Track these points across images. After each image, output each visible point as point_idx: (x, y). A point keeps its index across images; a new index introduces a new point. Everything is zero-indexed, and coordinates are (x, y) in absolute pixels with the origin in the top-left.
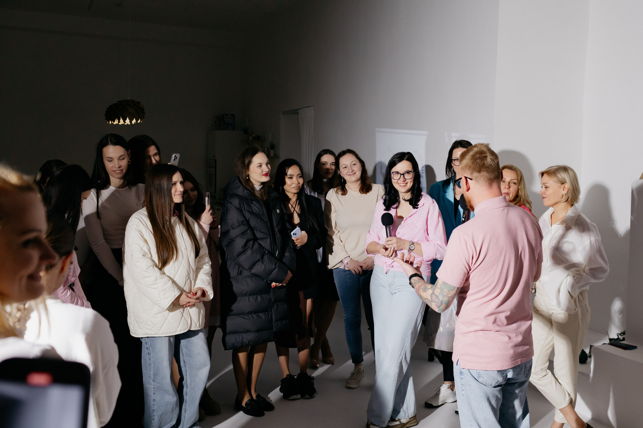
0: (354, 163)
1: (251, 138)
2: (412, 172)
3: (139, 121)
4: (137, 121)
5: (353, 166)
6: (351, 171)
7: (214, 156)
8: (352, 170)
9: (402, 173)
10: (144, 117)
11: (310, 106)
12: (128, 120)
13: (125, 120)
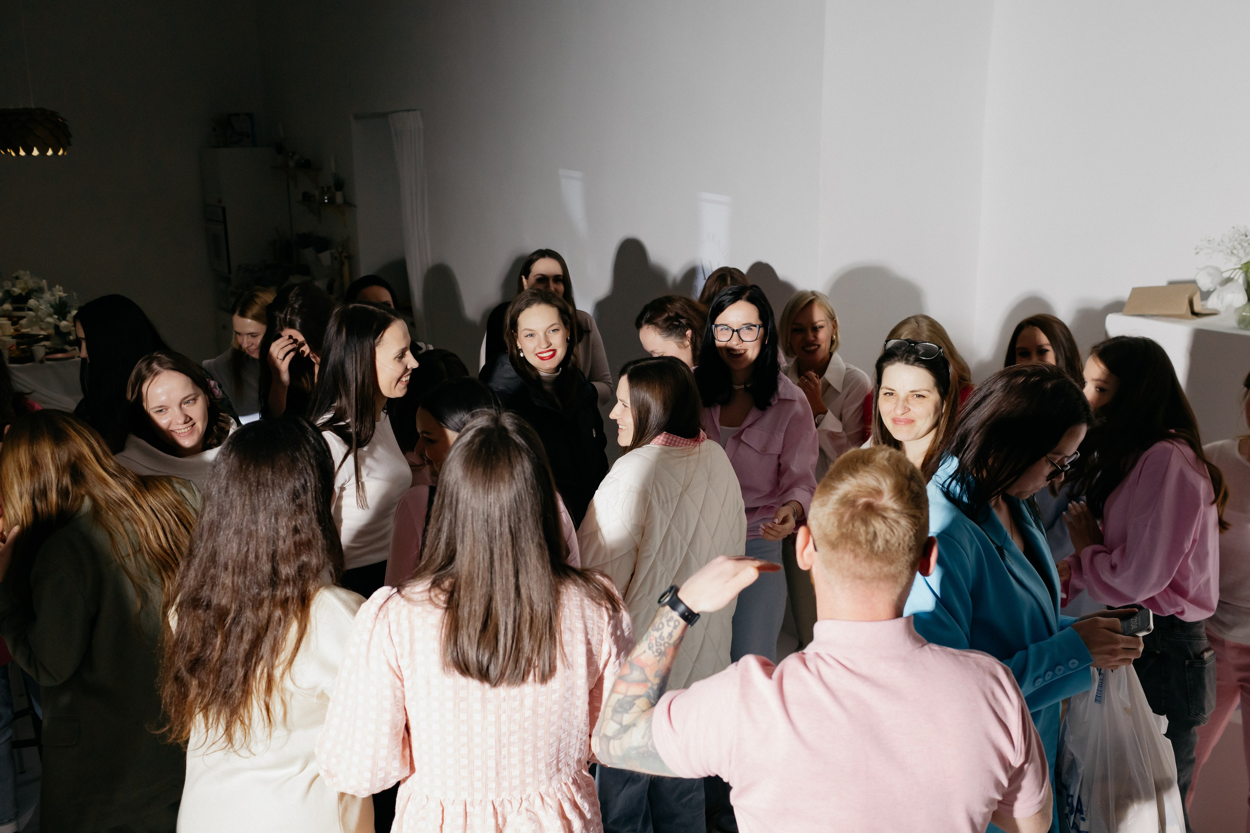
1: (292, 164)
2: (758, 326)
3: (61, 153)
4: (55, 152)
7: (220, 201)
9: (735, 329)
10: (69, 144)
11: (414, 110)
12: (35, 152)
13: (29, 151)
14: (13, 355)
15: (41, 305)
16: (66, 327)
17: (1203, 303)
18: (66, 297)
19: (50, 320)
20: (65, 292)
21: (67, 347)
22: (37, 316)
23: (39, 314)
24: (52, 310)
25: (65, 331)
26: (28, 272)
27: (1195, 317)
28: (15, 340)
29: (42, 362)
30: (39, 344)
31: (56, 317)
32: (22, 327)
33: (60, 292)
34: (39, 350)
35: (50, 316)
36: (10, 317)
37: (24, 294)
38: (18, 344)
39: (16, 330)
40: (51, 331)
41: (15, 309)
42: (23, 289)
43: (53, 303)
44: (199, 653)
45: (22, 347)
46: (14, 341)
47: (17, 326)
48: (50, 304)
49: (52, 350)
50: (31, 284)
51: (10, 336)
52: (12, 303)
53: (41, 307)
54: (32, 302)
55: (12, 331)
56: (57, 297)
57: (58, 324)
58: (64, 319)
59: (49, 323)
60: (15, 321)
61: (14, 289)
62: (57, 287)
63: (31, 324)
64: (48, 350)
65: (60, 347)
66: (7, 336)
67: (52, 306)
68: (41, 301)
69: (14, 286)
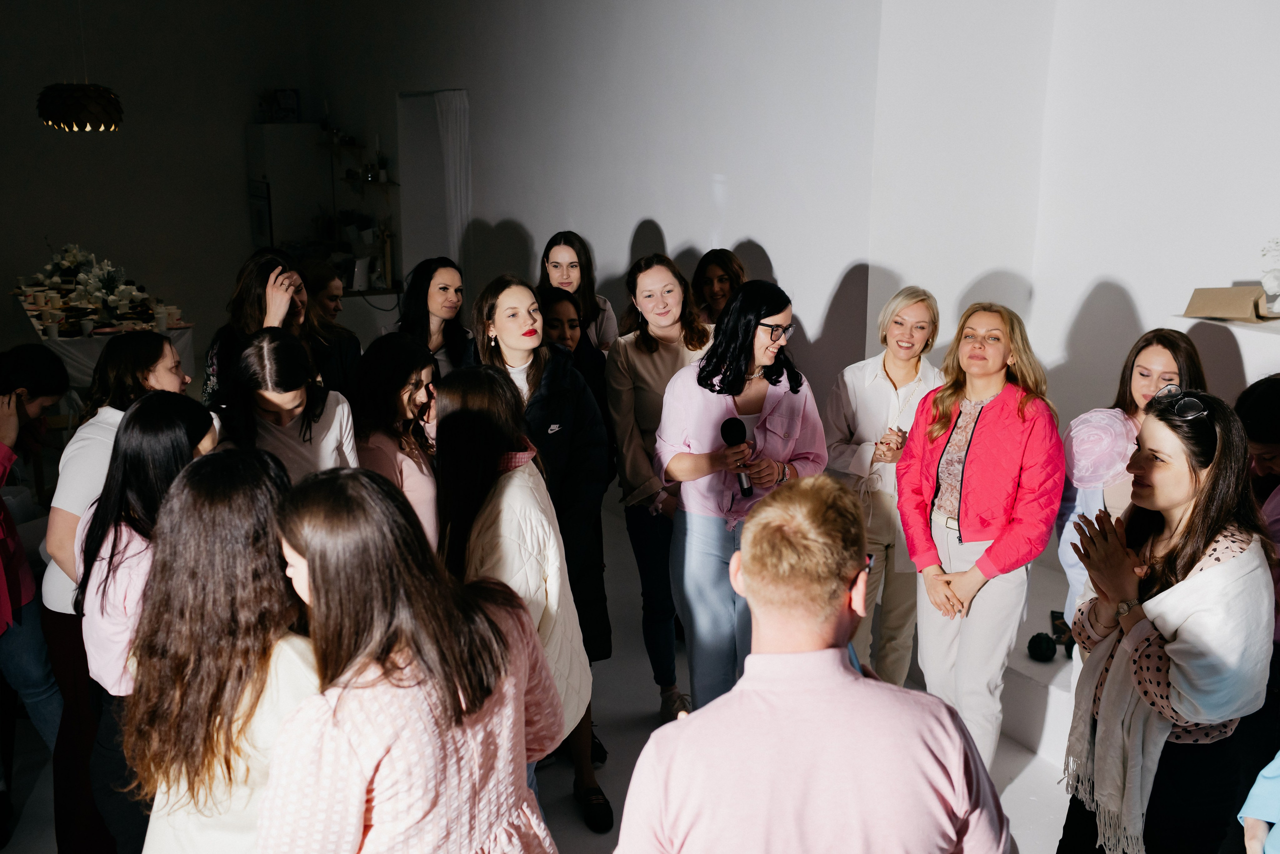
0: (668, 288)
1: (336, 140)
3: (112, 129)
4: (107, 128)
5: (666, 295)
6: (661, 307)
7: (264, 177)
8: (664, 302)
10: (121, 120)
11: (460, 90)
12: (88, 128)
13: (82, 127)
14: (62, 329)
15: (90, 279)
16: (114, 301)
17: (1269, 305)
18: (114, 271)
19: (98, 294)
20: (113, 268)
21: (114, 322)
22: (86, 291)
23: (88, 288)
24: (101, 285)
25: (112, 305)
26: (77, 246)
27: (1260, 321)
28: (64, 313)
29: (90, 336)
30: (88, 318)
31: (104, 291)
32: (71, 300)
33: (108, 267)
34: (88, 324)
35: (99, 290)
36: (59, 291)
37: (72, 267)
38: (67, 317)
39: (64, 303)
40: (99, 305)
41: (63, 282)
42: (72, 262)
43: (101, 277)
44: (156, 704)
45: (70, 320)
46: (62, 315)
47: (66, 299)
48: (98, 278)
49: (99, 324)
50: (80, 258)
51: (60, 309)
52: (60, 276)
53: (90, 281)
54: (82, 276)
55: (61, 304)
56: (106, 271)
57: (106, 298)
58: (112, 294)
59: (97, 297)
60: (64, 294)
61: (64, 262)
62: (106, 261)
63: (80, 298)
64: (96, 325)
65: (107, 322)
66: (56, 309)
67: (100, 281)
68: (91, 276)
69: (63, 259)
